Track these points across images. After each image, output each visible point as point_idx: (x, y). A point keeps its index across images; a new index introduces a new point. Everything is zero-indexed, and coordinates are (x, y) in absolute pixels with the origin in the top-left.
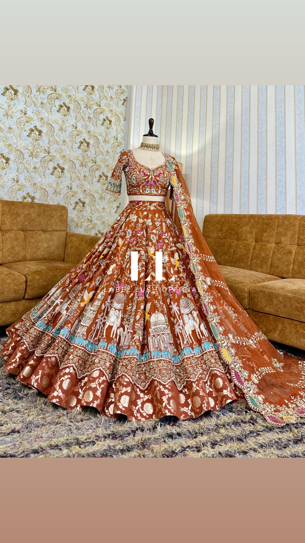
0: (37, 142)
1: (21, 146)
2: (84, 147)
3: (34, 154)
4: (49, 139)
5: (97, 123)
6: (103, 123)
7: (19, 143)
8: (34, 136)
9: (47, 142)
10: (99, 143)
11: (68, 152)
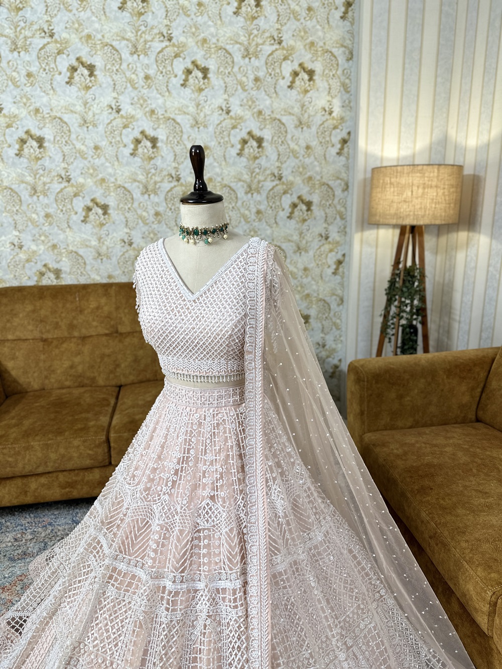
0: (152, 162)
1: (124, 177)
2: (252, 150)
3: (150, 187)
4: (174, 151)
5: (278, 87)
6: (293, 82)
7: (118, 173)
8: (143, 152)
9: (170, 157)
10: (286, 132)
11: (218, 170)
